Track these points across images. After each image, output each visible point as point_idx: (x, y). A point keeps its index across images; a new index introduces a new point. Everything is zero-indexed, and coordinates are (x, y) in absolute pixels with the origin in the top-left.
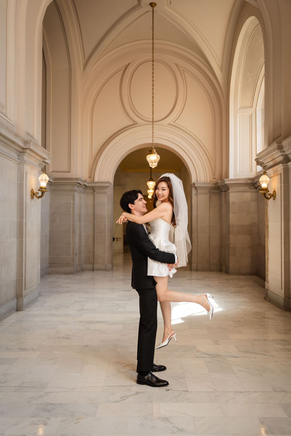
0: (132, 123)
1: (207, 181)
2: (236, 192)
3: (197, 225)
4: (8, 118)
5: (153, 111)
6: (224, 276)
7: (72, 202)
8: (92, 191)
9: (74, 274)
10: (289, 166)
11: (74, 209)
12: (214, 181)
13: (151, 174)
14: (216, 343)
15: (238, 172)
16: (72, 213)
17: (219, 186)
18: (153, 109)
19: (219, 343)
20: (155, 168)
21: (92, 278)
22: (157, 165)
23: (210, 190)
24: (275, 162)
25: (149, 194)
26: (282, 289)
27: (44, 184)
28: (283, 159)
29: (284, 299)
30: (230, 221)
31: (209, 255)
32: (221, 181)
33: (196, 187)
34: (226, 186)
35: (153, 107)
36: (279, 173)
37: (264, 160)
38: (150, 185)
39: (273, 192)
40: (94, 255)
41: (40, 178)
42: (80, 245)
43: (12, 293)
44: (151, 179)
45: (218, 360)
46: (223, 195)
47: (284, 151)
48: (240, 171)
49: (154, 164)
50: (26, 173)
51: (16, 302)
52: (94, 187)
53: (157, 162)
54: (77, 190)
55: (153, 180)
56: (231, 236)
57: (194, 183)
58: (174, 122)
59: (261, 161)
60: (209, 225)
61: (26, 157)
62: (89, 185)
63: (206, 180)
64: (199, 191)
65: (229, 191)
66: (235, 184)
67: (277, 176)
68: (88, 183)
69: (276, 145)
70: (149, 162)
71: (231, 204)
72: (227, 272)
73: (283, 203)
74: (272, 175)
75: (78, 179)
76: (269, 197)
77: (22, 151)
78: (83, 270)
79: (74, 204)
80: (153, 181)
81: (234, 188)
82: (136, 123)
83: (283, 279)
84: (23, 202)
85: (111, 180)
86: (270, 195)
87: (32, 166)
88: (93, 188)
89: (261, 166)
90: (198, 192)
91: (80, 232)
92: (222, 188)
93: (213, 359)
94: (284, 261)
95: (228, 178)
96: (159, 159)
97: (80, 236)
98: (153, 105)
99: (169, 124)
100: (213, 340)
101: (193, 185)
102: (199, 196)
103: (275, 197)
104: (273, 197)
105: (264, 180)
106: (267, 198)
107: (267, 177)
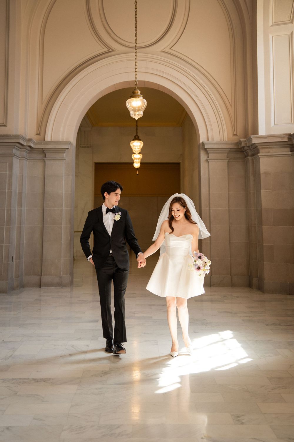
0: (105, 50)
1: (224, 140)
2: (271, 156)
3: (210, 210)
5: (136, 30)
6: (257, 295)
7: (8, 173)
8: (40, 156)
9: (7, 293)
11: (10, 185)
12: (235, 139)
13: (137, 129)
14: (238, 421)
15: (273, 124)
16: (7, 191)
17: (243, 147)
18: (136, 27)
19: (244, 421)
20: (139, 119)
21: (37, 300)
22: (142, 115)
23: (228, 153)
25: (135, 161)
30: (262, 202)
31: (230, 260)
32: (246, 139)
33: (206, 150)
34: (253, 147)
35: (136, 24)
38: (135, 147)
40: (42, 260)
42: (20, 244)
44: (137, 137)
46: (250, 161)
48: (275, 123)
49: (138, 113)
52: (44, 149)
53: (143, 110)
54: (16, 155)
55: (140, 138)
56: (265, 228)
57: (203, 142)
58: (170, 49)
60: (229, 210)
62: (37, 146)
63: (222, 138)
64: (211, 155)
65: (259, 154)
66: (268, 144)
68: (34, 143)
70: (130, 110)
71: (262, 176)
72: (261, 288)
75: (18, 137)
78: (22, 286)
79: (11, 176)
80: (139, 140)
81: (266, 150)
82: (111, 50)
85: (73, 139)
88: (43, 151)
90: (209, 157)
91: (21, 222)
92: (248, 150)
95: (258, 135)
96: (145, 105)
97: (20, 228)
98: (136, 21)
99: (162, 51)
100: (232, 415)
101: (201, 146)
102: (210, 163)
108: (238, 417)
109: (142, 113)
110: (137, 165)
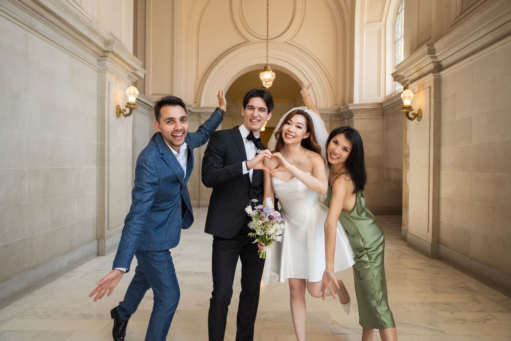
0: (243, 40)
1: (328, 108)
2: (362, 119)
4: (84, 11)
8: (197, 118)
10: (442, 77)
12: (336, 107)
15: (364, 96)
17: (342, 113)
18: (268, 18)
20: (269, 88)
22: (272, 85)
23: (330, 117)
24: (421, 73)
26: (428, 232)
27: (132, 99)
28: (434, 67)
29: (432, 244)
32: (344, 107)
34: (349, 112)
36: (427, 85)
37: (404, 73)
39: (418, 111)
40: (200, 190)
41: (127, 91)
43: (91, 233)
46: (347, 123)
47: (436, 57)
48: (366, 95)
49: (268, 83)
50: (109, 83)
51: (96, 244)
52: (199, 113)
53: (273, 81)
58: (291, 40)
59: (401, 74)
61: (108, 64)
62: (195, 111)
63: (326, 106)
65: (353, 118)
66: (361, 110)
67: (424, 91)
68: (193, 109)
69: (426, 48)
70: (262, 81)
73: (432, 124)
74: (417, 90)
76: (413, 117)
77: (104, 55)
81: (359, 114)
82: (247, 41)
83: (431, 219)
84: (105, 120)
86: (415, 115)
87: (117, 76)
89: (399, 82)
92: (345, 115)
94: (433, 197)
95: (353, 103)
96: (274, 77)
98: (268, 13)
99: (285, 42)
103: (421, 117)
104: (418, 117)
105: (407, 95)
106: (410, 119)
107: (411, 91)
109: (271, 83)
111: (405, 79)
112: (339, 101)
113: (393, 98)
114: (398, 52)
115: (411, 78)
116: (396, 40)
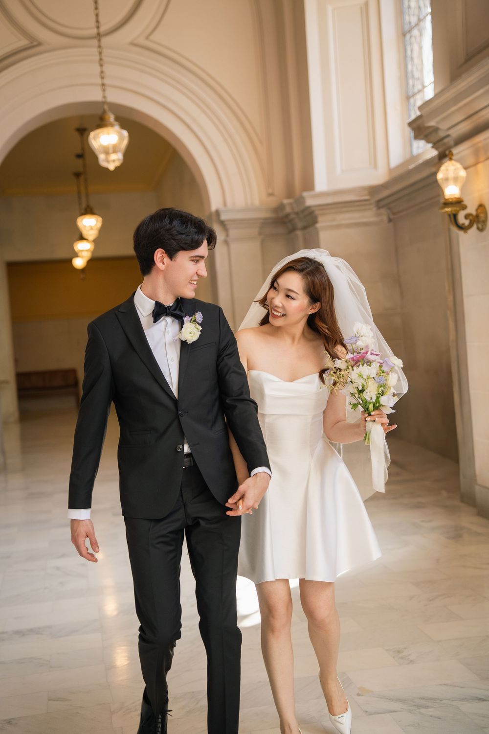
0: (24, 42)
1: (252, 204)
2: (338, 227)
12: (273, 202)
14: (402, 658)
15: (339, 171)
17: (287, 216)
19: (411, 658)
20: (117, 168)
22: (121, 162)
23: (261, 227)
32: (292, 200)
33: (223, 223)
34: (306, 213)
37: (438, 123)
38: (85, 227)
39: (477, 210)
45: (435, 717)
46: (299, 239)
48: (342, 168)
49: (113, 157)
57: (216, 210)
58: (147, 38)
59: (432, 123)
63: (249, 201)
64: (233, 233)
65: (316, 225)
67: (487, 162)
70: (97, 153)
74: (471, 161)
76: (467, 222)
80: (94, 214)
81: (330, 217)
82: (35, 43)
86: (471, 218)
89: (428, 142)
90: (230, 235)
92: (296, 220)
93: (420, 713)
95: (314, 189)
96: (125, 142)
99: (133, 44)
100: (387, 650)
101: (214, 218)
102: (232, 246)
103: (484, 222)
104: (478, 222)
105: (451, 175)
106: (461, 228)
107: (459, 166)
108: (399, 652)
109: (120, 156)
110: (79, 263)
111: (442, 134)
112: (279, 186)
113: (410, 173)
114: (412, 58)
115: (455, 133)
116: (407, 27)
